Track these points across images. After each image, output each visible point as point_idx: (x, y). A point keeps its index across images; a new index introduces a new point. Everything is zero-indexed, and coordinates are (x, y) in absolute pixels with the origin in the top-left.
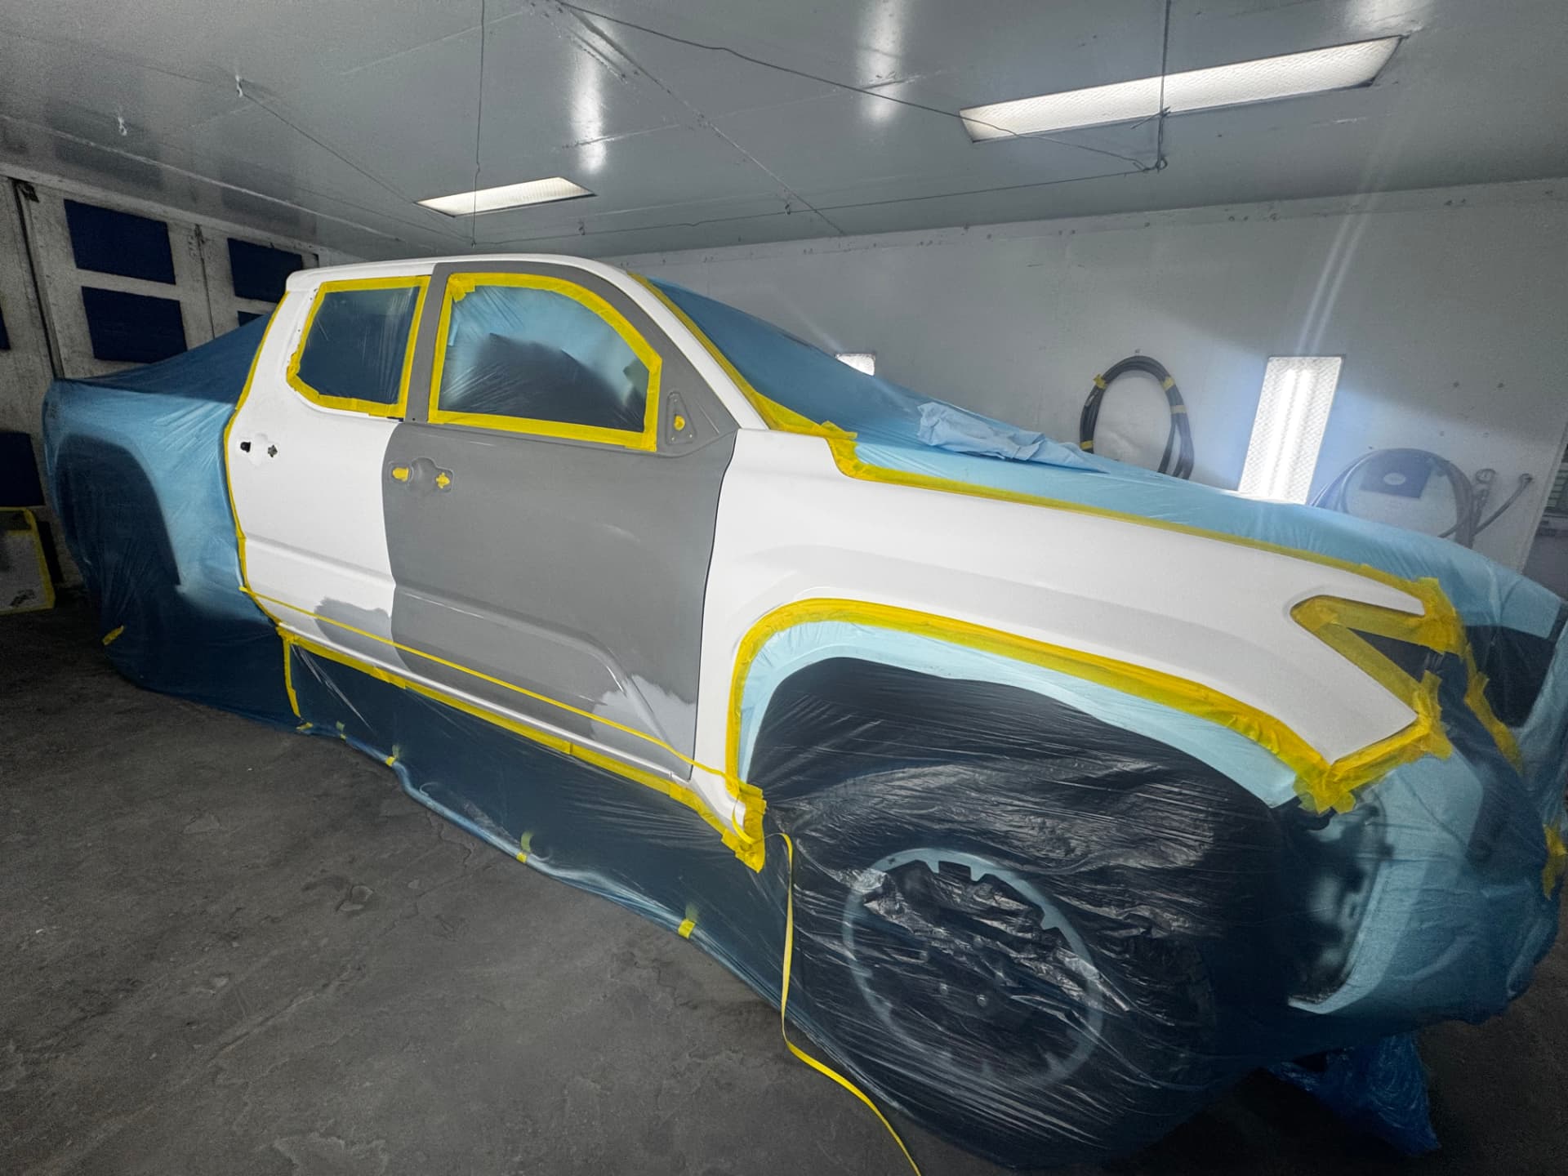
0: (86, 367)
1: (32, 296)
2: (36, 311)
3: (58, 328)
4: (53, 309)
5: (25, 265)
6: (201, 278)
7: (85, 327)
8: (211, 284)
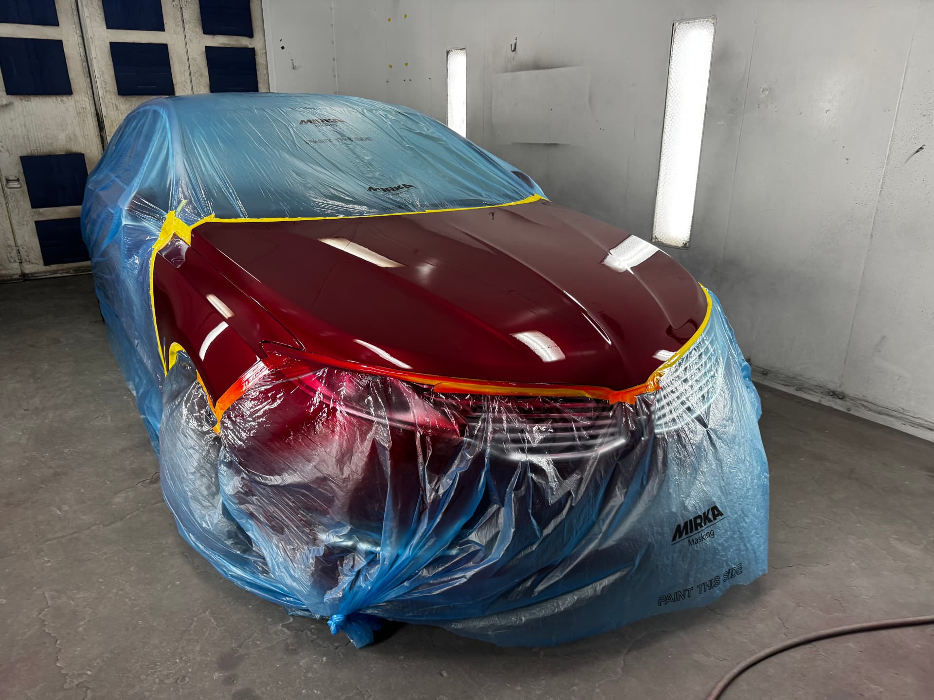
0: (114, 102)
1: (83, 54)
2: (85, 64)
3: (97, 75)
4: (95, 61)
5: (79, 32)
6: (181, 23)
7: (112, 73)
8: (187, 26)
